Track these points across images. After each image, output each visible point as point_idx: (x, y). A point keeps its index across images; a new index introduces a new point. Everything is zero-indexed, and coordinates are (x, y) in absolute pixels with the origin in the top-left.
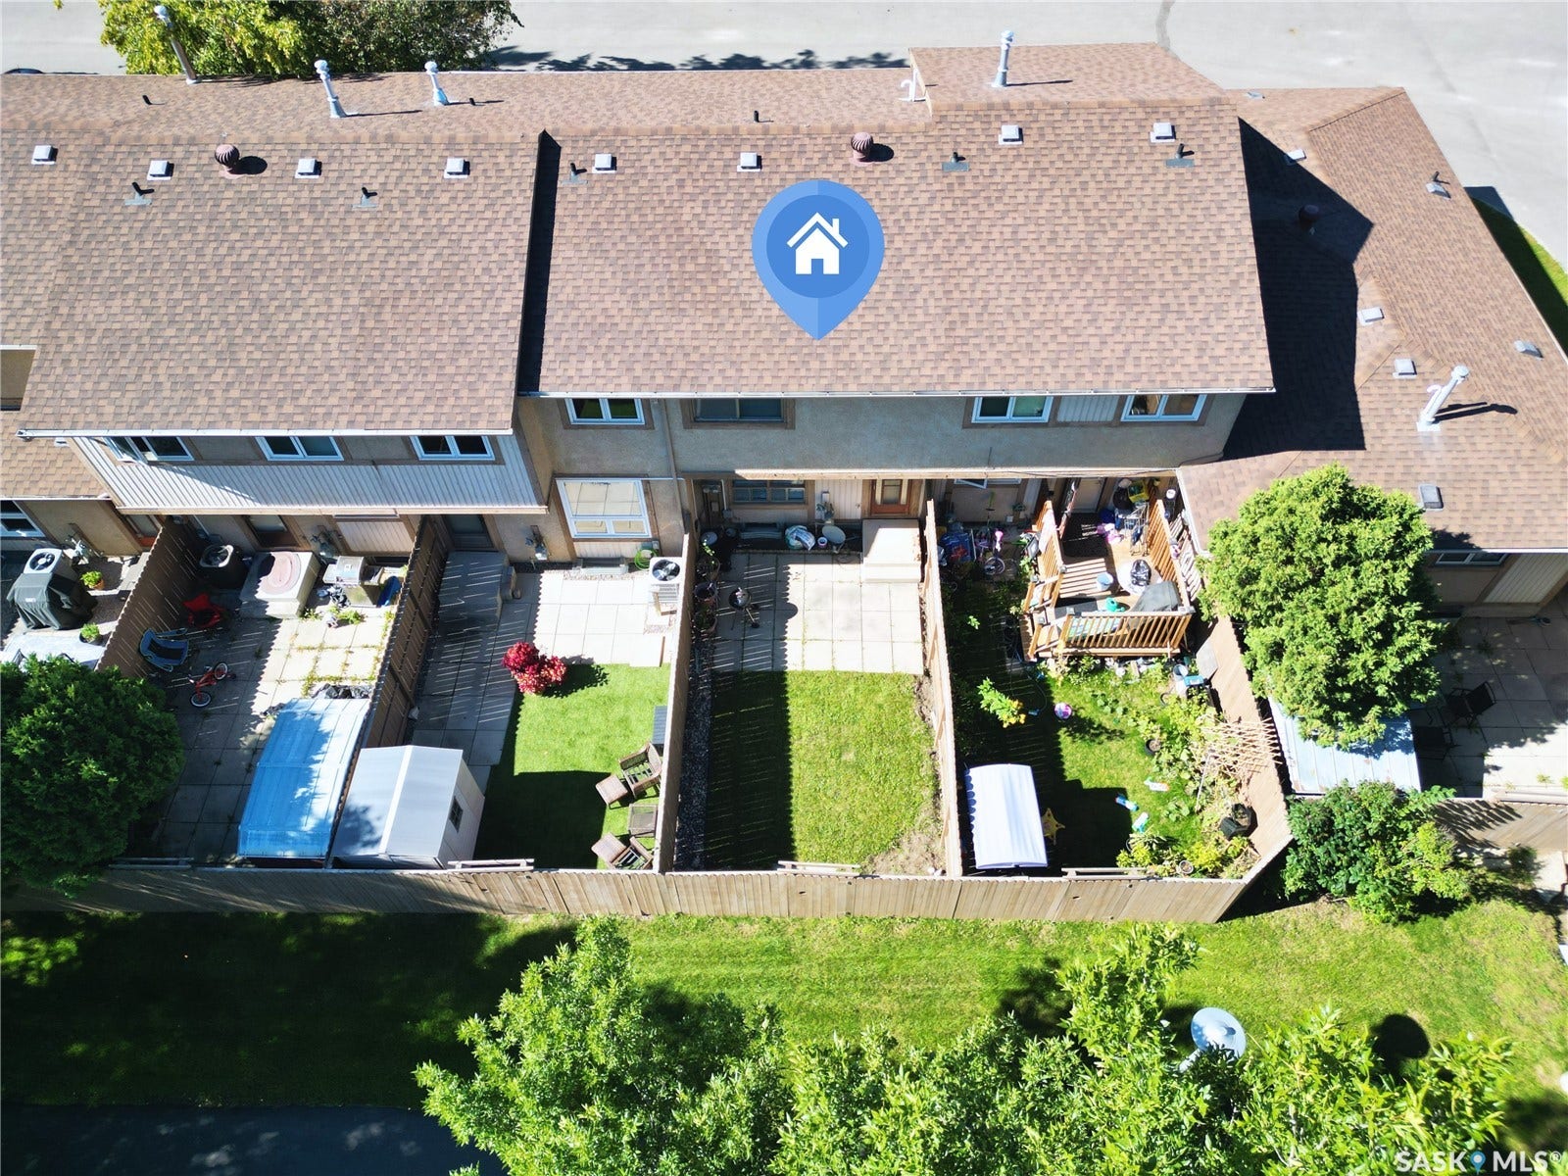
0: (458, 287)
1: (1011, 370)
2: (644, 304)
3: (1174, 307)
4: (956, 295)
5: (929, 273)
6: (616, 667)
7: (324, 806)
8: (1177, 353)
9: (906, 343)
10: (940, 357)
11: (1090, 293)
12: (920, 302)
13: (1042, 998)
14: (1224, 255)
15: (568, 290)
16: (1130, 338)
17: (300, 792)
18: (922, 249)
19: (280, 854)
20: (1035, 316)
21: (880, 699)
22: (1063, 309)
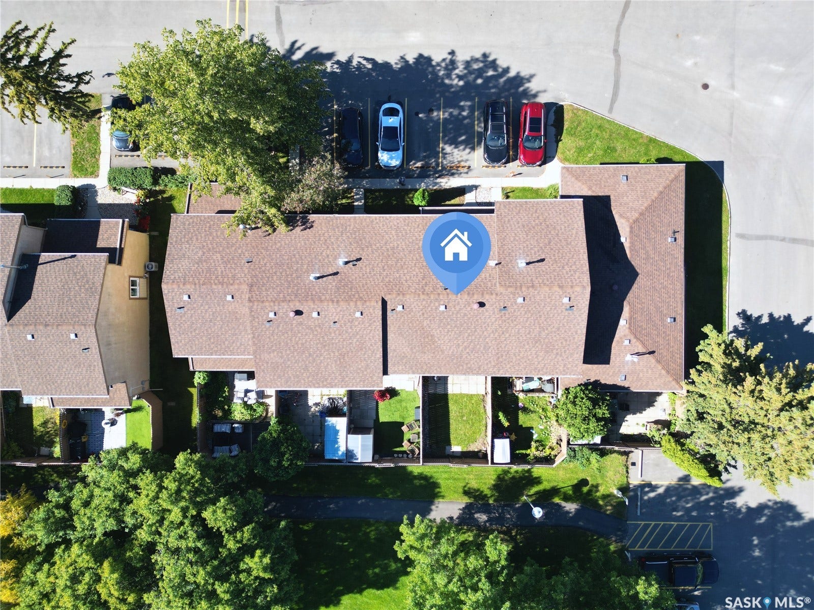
0: (364, 350)
1: (513, 370)
2: (414, 351)
3: (560, 354)
4: (500, 349)
5: (493, 343)
6: (402, 390)
7: (343, 449)
8: (558, 366)
9: (486, 362)
10: (494, 366)
11: (537, 349)
12: (490, 351)
13: (506, 475)
14: (576, 339)
15: (393, 346)
16: (546, 362)
17: (336, 446)
18: (492, 335)
19: (334, 458)
20: (521, 355)
21: (473, 402)
22: (529, 353)
